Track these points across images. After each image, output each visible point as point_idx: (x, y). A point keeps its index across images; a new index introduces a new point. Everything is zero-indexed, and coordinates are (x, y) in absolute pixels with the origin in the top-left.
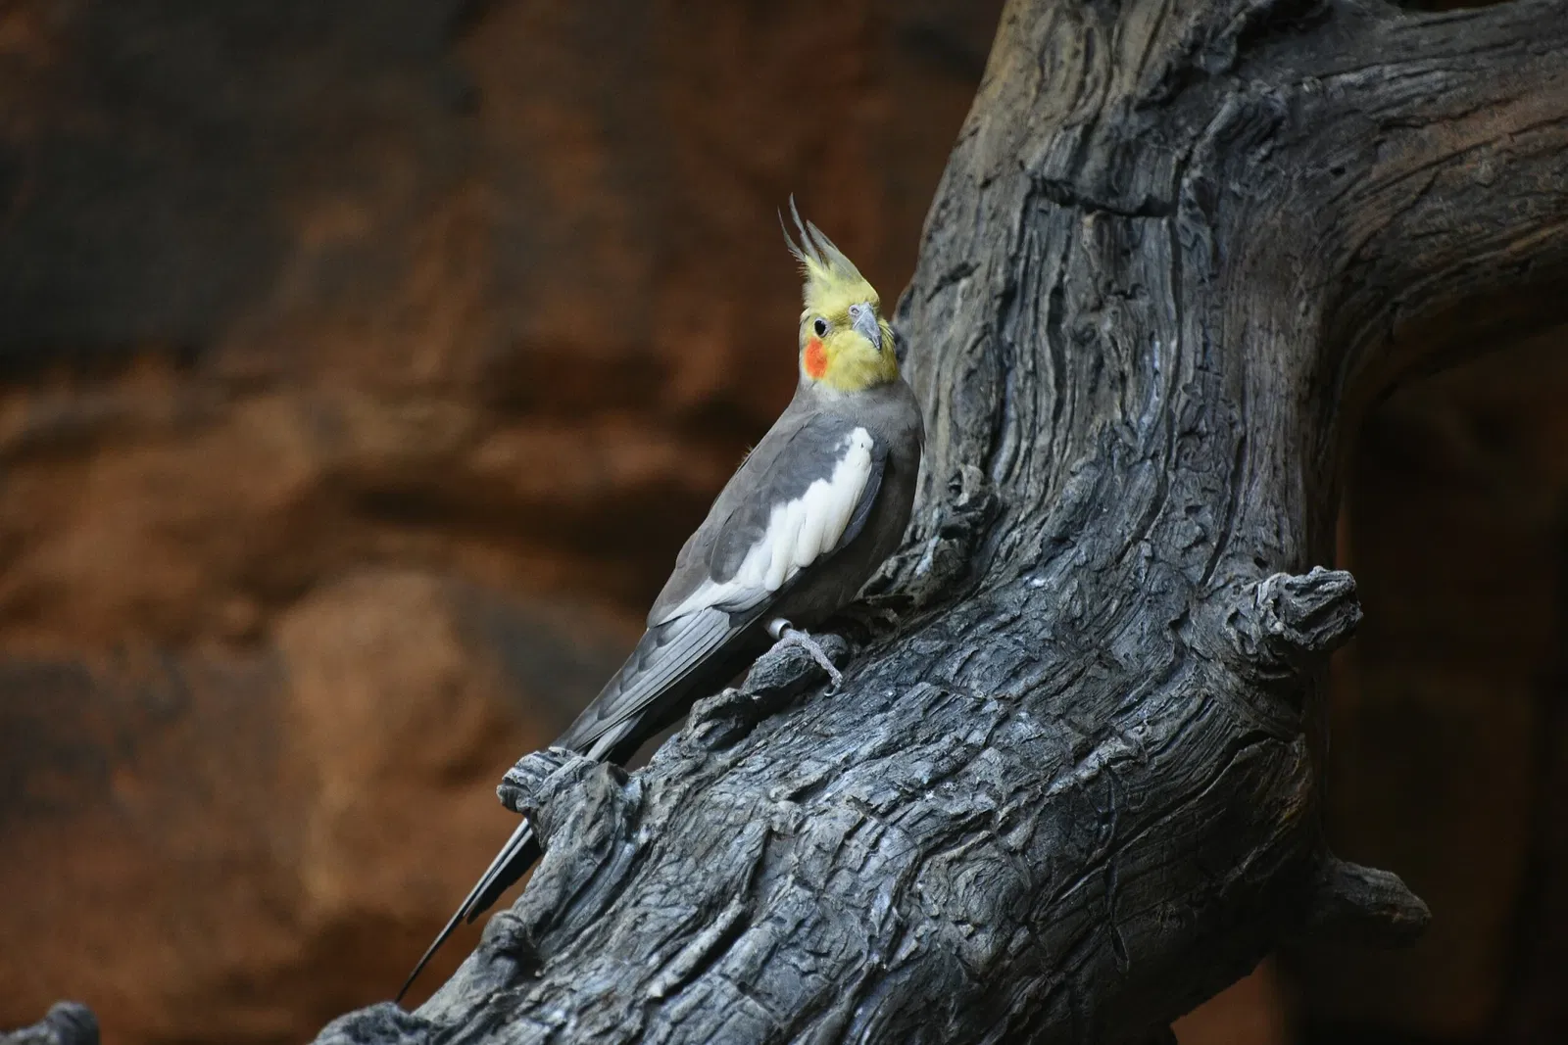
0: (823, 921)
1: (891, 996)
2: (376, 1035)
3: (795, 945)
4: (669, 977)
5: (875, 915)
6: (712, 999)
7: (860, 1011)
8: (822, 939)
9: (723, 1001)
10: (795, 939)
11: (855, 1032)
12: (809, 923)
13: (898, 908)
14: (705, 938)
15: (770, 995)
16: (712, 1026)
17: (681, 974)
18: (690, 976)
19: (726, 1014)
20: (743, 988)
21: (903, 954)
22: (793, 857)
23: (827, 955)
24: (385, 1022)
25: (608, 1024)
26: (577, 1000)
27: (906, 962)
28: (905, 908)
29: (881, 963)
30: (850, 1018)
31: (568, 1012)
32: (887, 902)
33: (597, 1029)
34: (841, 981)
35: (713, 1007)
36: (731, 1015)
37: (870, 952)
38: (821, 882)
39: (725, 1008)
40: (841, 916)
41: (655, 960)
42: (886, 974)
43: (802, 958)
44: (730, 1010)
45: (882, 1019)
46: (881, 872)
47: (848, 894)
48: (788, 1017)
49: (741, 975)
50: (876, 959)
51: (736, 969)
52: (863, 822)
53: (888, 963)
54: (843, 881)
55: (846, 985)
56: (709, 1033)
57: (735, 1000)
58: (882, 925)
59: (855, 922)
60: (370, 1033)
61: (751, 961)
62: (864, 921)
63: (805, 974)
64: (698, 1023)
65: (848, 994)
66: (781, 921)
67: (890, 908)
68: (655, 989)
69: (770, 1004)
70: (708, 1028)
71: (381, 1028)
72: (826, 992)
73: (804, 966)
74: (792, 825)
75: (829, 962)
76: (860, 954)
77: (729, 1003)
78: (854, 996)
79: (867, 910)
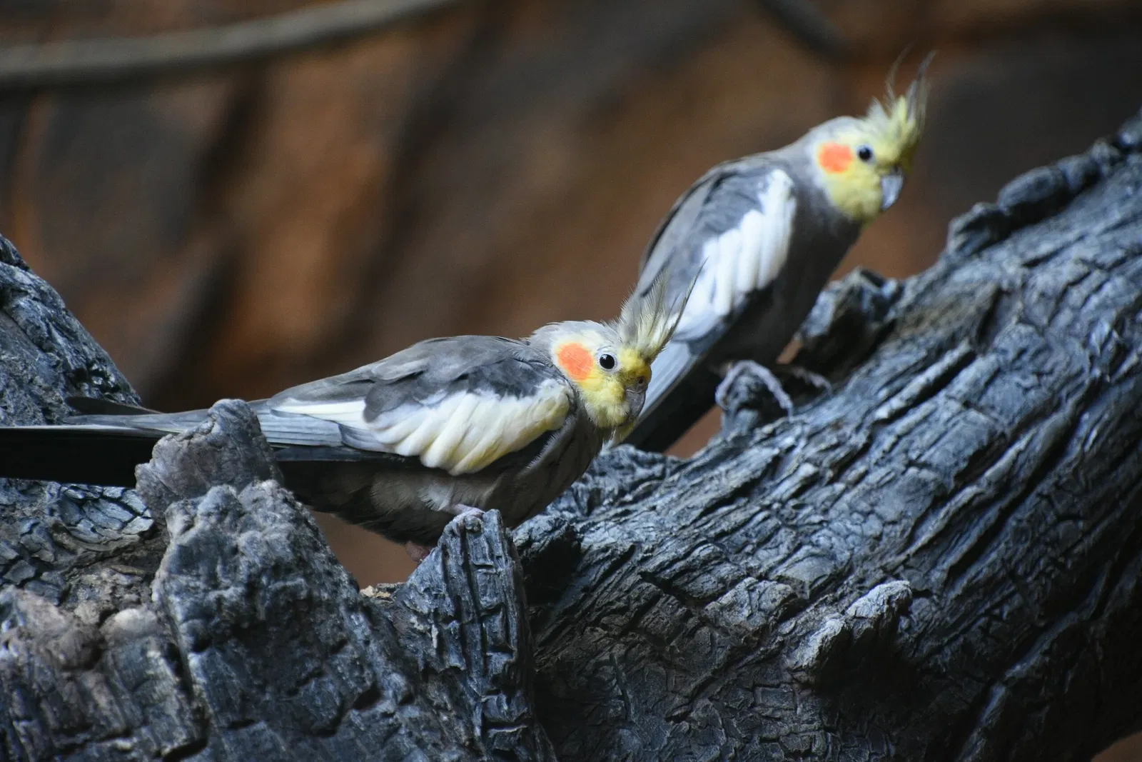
0: (1046, 349)
1: (1116, 402)
2: (613, 470)
3: (1019, 369)
4: (896, 403)
5: (1095, 339)
6: (937, 415)
7: (1086, 416)
8: (1044, 363)
9: (946, 415)
10: (1018, 364)
11: (1082, 432)
12: (1032, 351)
13: (1120, 334)
14: (933, 372)
15: (993, 408)
16: (936, 436)
17: (908, 400)
18: (916, 402)
19: (950, 424)
20: (967, 404)
21: (1125, 367)
22: (1019, 305)
23: (1051, 372)
24: (620, 459)
25: (835, 441)
26: (807, 429)
27: (1129, 374)
28: (1127, 333)
29: (1103, 376)
30: (1074, 422)
31: (798, 439)
32: (1106, 328)
33: (823, 446)
34: (1064, 393)
35: (937, 420)
36: (954, 425)
37: (1091, 369)
38: (1045, 321)
39: (949, 420)
40: (1063, 343)
41: (884, 393)
42: (1109, 385)
43: (1024, 377)
44: (954, 421)
45: (1108, 423)
46: (1103, 306)
47: (1070, 326)
48: (1010, 424)
49: (965, 395)
50: (1097, 372)
51: (959, 391)
52: (1087, 275)
53: (1111, 375)
54: (1065, 317)
55: (1068, 396)
56: (932, 441)
57: (959, 413)
58: (1103, 347)
59: (1076, 346)
60: (606, 469)
61: (975, 383)
62: (1085, 345)
63: (1027, 390)
64: (922, 433)
65: (1071, 402)
66: (1004, 352)
67: (1110, 334)
68: (883, 413)
69: (994, 414)
70: (932, 437)
71: (618, 464)
72: (1050, 401)
73: (1027, 383)
74: (1019, 282)
75: (1051, 379)
76: (1081, 371)
77: (953, 416)
78: (1078, 404)
79: (1088, 336)
